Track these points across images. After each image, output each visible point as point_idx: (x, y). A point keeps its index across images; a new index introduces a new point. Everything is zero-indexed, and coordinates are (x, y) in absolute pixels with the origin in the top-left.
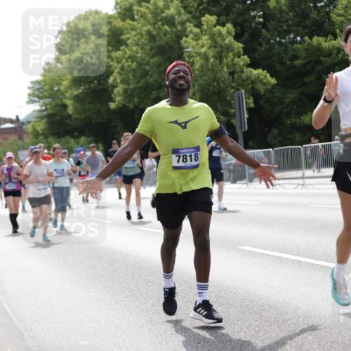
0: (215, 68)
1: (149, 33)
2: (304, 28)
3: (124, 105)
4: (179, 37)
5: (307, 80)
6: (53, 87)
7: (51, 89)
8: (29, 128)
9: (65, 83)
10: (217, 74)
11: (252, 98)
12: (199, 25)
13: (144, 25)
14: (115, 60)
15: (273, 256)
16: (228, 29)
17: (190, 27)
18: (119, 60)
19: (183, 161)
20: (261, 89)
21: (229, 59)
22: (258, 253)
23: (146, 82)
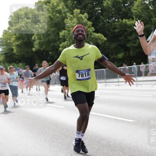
1: (50, 17)
2: (119, 15)
3: (39, 49)
4: (63, 19)
5: (120, 38)
6: (7, 41)
9: (13, 39)
12: (72, 14)
13: (48, 13)
15: (105, 117)
17: (68, 14)
19: (81, 76)
20: (100, 42)
22: (98, 115)
23: (49, 39)
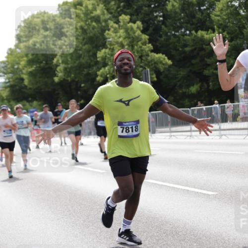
1: (82, 28)
2: (191, 25)
3: (64, 79)
5: (194, 61)
6: (14, 65)
9: (23, 63)
11: (155, 74)
12: (117, 22)
13: (78, 22)
15: (169, 186)
16: (138, 25)
17: (111, 23)
20: (161, 67)
22: (158, 184)
23: (80, 62)
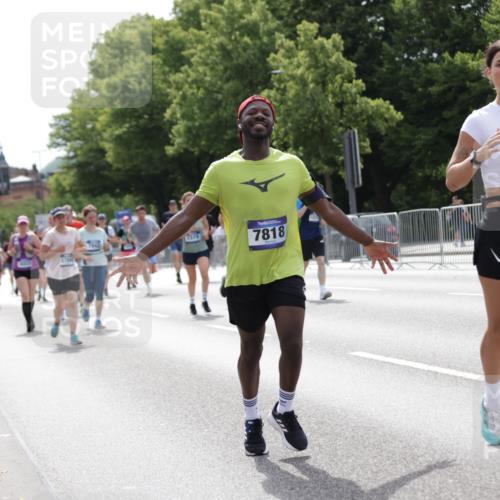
0: (316, 98)
1: (222, 47)
2: (442, 40)
3: (186, 150)
4: (265, 52)
5: (447, 114)
6: (86, 124)
7: (83, 127)
8: (51, 182)
9: (103, 119)
10: (318, 105)
11: (368, 140)
12: (293, 36)
13: (215, 36)
14: (174, 85)
15: (398, 365)
16: (334, 41)
17: (280, 38)
18: (180, 86)
19: (264, 237)
20: (382, 127)
21: (336, 84)
22: (377, 361)
23: (218, 116)
